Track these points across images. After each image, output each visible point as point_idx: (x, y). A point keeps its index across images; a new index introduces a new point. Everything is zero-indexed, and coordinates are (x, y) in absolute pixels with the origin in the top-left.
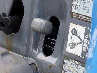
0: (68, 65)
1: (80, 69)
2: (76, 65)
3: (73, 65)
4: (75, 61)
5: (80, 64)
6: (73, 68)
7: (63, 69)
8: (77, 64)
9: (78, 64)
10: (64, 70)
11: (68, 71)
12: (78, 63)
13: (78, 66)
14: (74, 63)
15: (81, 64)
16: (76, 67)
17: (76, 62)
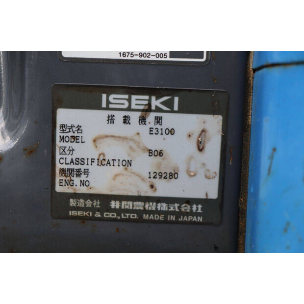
0: (88, 135)
1: (171, 132)
2: (143, 120)
3: (126, 120)
4: (134, 97)
5: (169, 104)
6: (124, 139)
7: (58, 166)
8: (148, 109)
9: (158, 110)
10: (63, 171)
11: (94, 169)
12: (155, 103)
13: (158, 120)
14: (129, 109)
15: (176, 99)
16: (144, 129)
17: (139, 100)
